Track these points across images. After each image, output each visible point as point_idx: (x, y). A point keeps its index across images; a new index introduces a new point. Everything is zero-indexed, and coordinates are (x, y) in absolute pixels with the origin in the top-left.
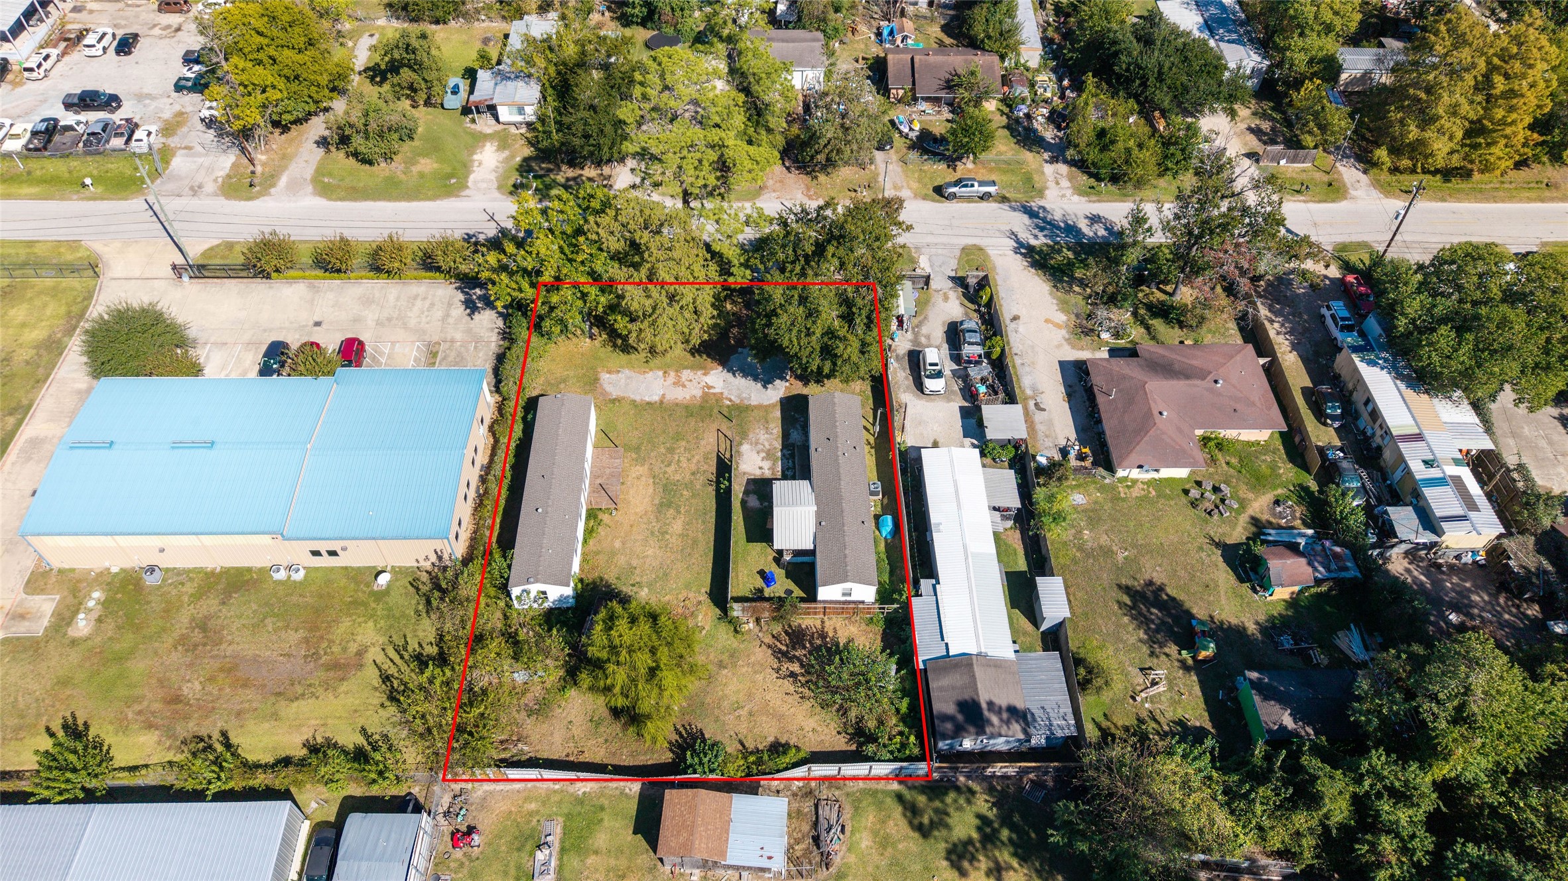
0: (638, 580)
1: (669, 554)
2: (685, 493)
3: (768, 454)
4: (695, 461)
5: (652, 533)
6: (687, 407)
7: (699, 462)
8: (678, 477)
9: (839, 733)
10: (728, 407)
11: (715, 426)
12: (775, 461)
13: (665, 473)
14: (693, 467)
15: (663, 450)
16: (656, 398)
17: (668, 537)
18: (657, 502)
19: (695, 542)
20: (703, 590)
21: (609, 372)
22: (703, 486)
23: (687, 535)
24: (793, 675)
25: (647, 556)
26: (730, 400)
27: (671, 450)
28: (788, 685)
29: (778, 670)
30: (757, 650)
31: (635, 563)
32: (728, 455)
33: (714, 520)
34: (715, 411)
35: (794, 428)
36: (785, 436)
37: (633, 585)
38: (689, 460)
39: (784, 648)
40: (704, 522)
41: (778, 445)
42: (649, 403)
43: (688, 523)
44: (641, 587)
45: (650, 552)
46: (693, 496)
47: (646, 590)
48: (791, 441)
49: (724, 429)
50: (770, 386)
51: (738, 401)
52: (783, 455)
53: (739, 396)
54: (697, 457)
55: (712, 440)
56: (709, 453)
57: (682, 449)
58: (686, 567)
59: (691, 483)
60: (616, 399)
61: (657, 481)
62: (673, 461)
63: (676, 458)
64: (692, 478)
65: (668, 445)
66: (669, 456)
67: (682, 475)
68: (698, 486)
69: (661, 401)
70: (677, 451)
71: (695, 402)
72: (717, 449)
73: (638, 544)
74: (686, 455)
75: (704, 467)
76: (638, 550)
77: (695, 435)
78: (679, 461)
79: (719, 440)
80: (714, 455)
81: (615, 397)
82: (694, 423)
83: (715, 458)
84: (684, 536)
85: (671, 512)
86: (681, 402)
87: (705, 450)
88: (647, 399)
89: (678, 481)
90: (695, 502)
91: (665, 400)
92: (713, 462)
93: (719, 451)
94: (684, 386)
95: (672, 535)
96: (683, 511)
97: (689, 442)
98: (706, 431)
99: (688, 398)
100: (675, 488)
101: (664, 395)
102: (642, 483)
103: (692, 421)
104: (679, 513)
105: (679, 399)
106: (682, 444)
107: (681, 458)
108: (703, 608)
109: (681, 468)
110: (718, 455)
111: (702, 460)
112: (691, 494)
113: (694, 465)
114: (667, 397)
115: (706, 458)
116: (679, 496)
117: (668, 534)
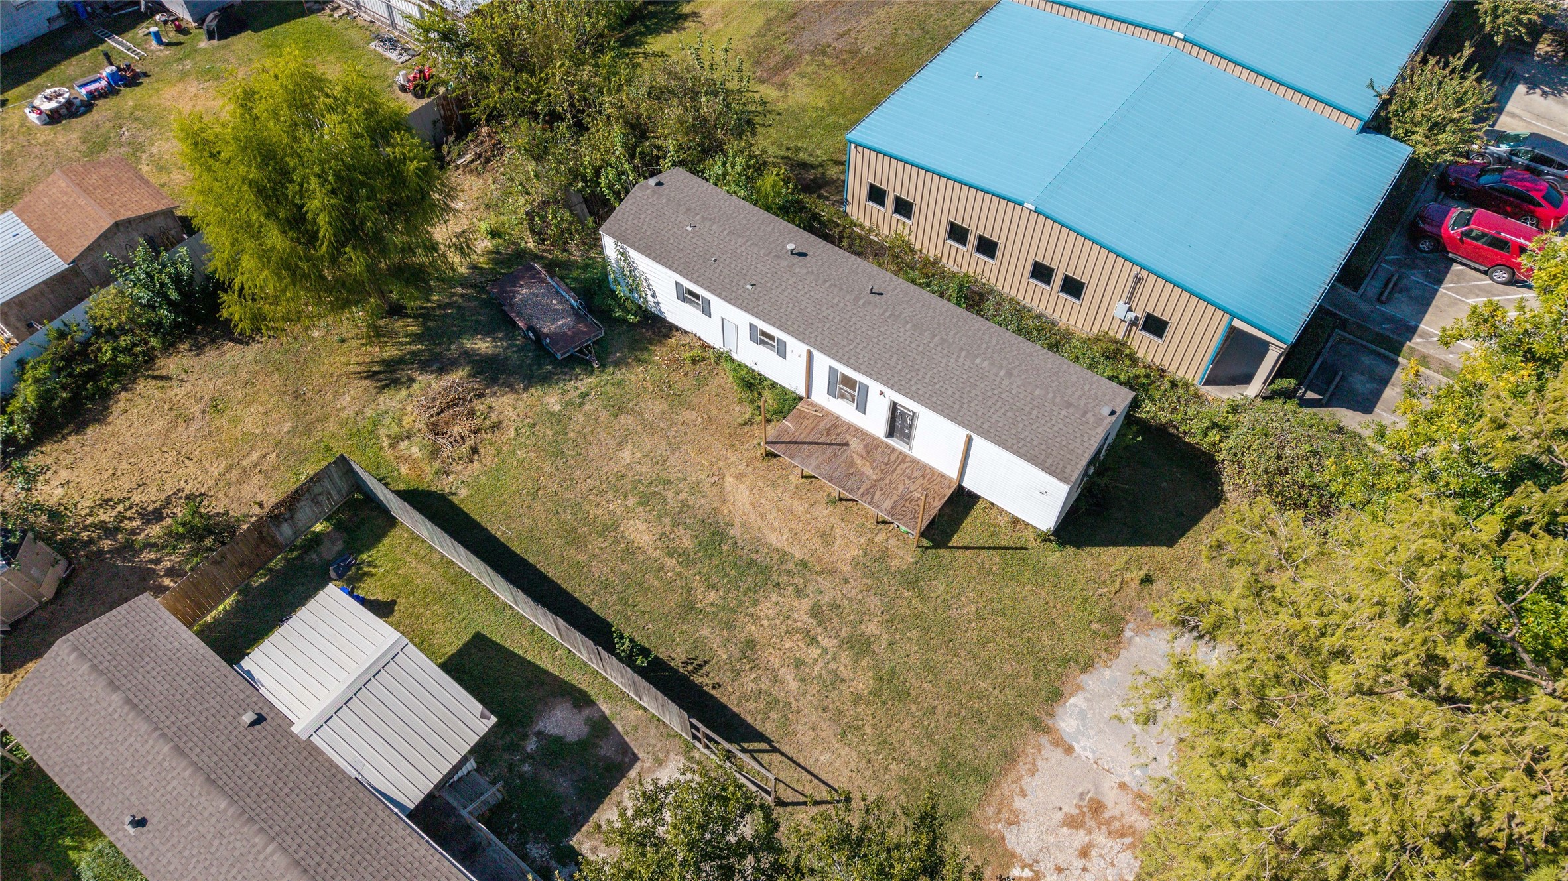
0: (587, 407)
1: (592, 484)
2: (713, 595)
4: (788, 675)
5: (668, 482)
6: (985, 777)
7: (776, 680)
8: (767, 608)
13: (799, 593)
14: (770, 659)
15: (871, 628)
16: (1067, 721)
17: (632, 501)
18: (735, 532)
19: (573, 538)
20: (463, 492)
23: (602, 533)
25: (621, 445)
27: (859, 645)
28: (150, 497)
31: (626, 421)
33: (594, 606)
37: (585, 395)
38: (799, 663)
42: (1056, 696)
43: (630, 552)
44: (568, 405)
45: (626, 455)
46: (689, 608)
47: (557, 408)
54: (793, 686)
55: (822, 758)
56: (785, 722)
57: (844, 673)
58: (540, 492)
59: (728, 625)
60: (1119, 633)
61: (790, 566)
62: (820, 630)
63: (825, 642)
64: (741, 637)
65: (879, 648)
66: (844, 632)
67: (765, 623)
68: (705, 631)
69: (1047, 730)
70: (845, 657)
71: (990, 811)
72: (785, 749)
73: (662, 448)
74: (817, 668)
75: (748, 683)
76: (647, 443)
77: (868, 730)
78: (814, 641)
79: (809, 777)
80: (769, 730)
81: (1128, 634)
82: (914, 754)
83: (759, 727)
84: (610, 529)
85: (685, 541)
86: (1012, 776)
87: (804, 720)
88: (1075, 701)
89: (756, 603)
90: (675, 598)
91: (1045, 740)
92: (749, 712)
93: (774, 750)
94: (1072, 822)
95: (630, 510)
96: (671, 563)
97: (857, 698)
98: (863, 764)
99: (1019, 803)
100: (743, 586)
101: (1069, 750)
102: (804, 536)
103: (926, 758)
104: (672, 552)
105: (1027, 779)
106: (862, 683)
107: (819, 651)
108: (429, 470)
109: (788, 632)
110: (761, 737)
111: (775, 690)
112: (699, 605)
113: (776, 666)
114: (1057, 755)
115: (773, 705)
116: (715, 580)
117: (639, 506)
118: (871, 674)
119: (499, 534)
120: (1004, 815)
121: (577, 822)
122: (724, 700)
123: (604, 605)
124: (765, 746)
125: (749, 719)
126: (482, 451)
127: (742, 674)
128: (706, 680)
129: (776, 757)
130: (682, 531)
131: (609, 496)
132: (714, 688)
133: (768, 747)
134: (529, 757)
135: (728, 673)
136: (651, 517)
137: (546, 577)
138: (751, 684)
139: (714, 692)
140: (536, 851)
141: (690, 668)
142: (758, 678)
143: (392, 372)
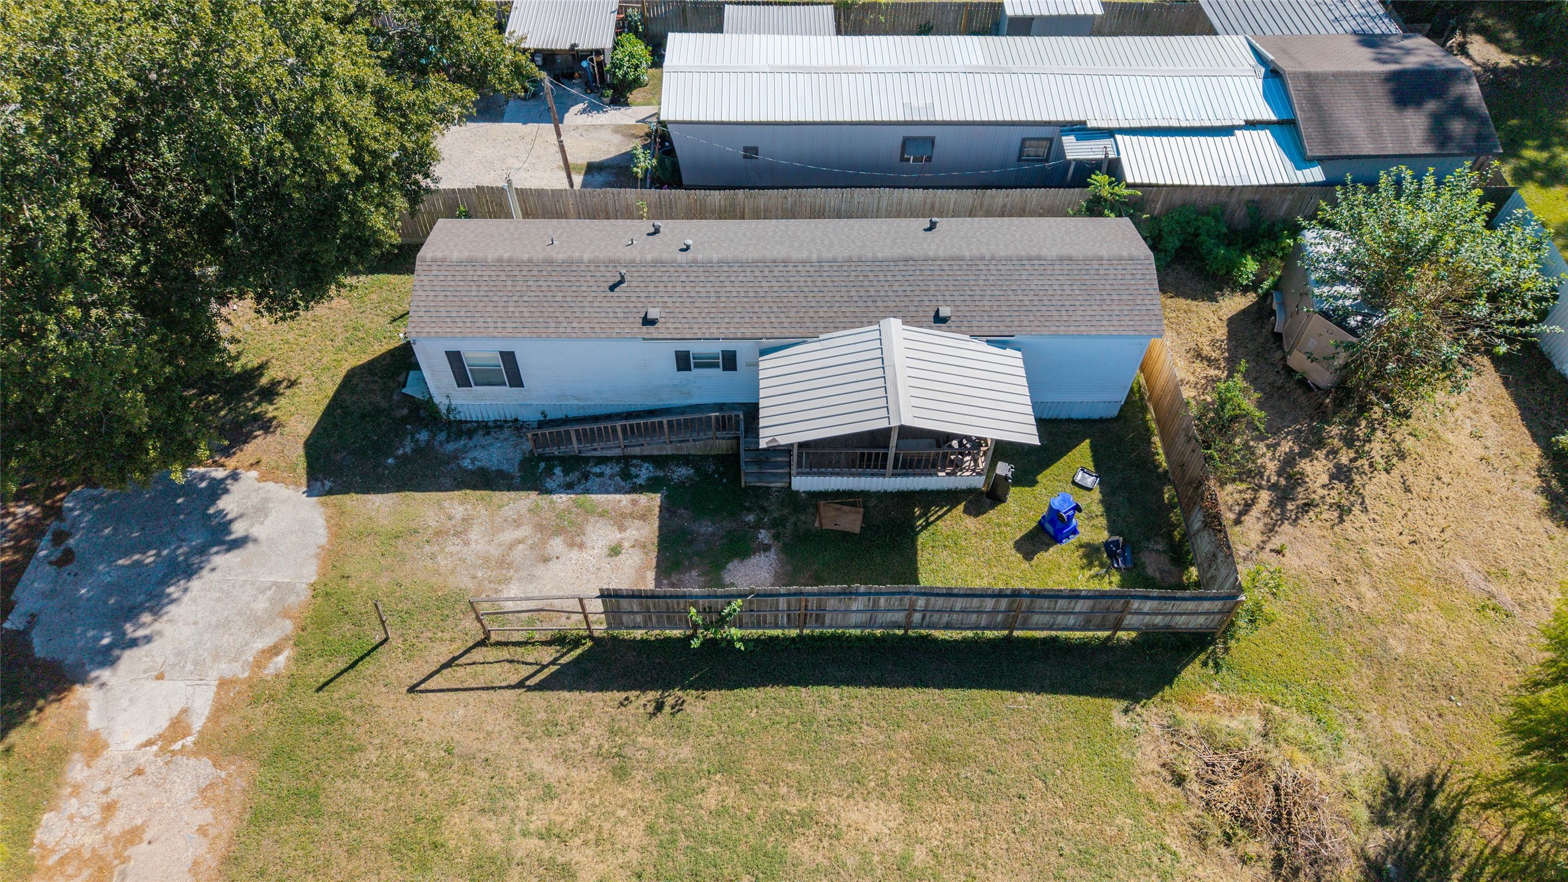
1: (996, 847)
2: (710, 801)
3: (559, 531)
4: (554, 772)
6: (258, 818)
7: (565, 757)
8: (633, 834)
9: (1457, 388)
10: (305, 657)
11: (390, 707)
12: (589, 512)
14: (585, 776)
17: (920, 855)
19: (930, 752)
20: (1121, 721)
22: (683, 732)
23: (913, 783)
24: (1342, 474)
26: (275, 650)
29: (1343, 511)
30: (1291, 560)
32: (547, 655)
33: (833, 693)
34: (312, 703)
35: (455, 456)
36: (487, 480)
38: (548, 793)
39: (1265, 496)
40: (847, 725)
41: (522, 502)
43: (856, 783)
46: (728, 768)
48: (513, 469)
49: (413, 671)
50: (238, 529)
51: (288, 626)
52: (569, 487)
53: (257, 624)
54: (540, 763)
55: (461, 711)
56: (524, 719)
57: (487, 823)
58: (1040, 784)
59: (662, 778)
62: (547, 855)
63: (533, 843)
64: (639, 775)
67: (622, 813)
68: (685, 752)
70: (496, 843)
71: (241, 782)
72: (508, 693)
74: (523, 803)
75: (594, 732)
77: (423, 775)
78: (547, 836)
79: (466, 685)
80: (538, 699)
82: (355, 785)
83: (552, 696)
84: (910, 796)
85: (802, 849)
86: (221, 844)
87: (504, 735)
89: (651, 829)
90: (754, 764)
92: (572, 701)
93: (520, 685)
94: (133, 835)
95: (912, 839)
96: (796, 805)
97: (453, 801)
98: (411, 735)
99: (205, 816)
100: (683, 842)
104: (807, 818)
105: (202, 851)
106: (457, 826)
107: (532, 827)
108: (1191, 720)
109: (584, 822)
110: (542, 686)
111: (556, 744)
112: (718, 777)
113: (574, 773)
115: (550, 727)
116: (725, 825)
117: (906, 858)
118: (451, 844)
119: (1020, 697)
120: (220, 791)
121: (667, 511)
122: (608, 695)
124: (531, 682)
125: (566, 694)
126: (1171, 789)
127: (607, 735)
128: (643, 700)
129: (514, 680)
130: (819, 859)
131: (958, 843)
132: (627, 699)
133: (528, 683)
134: (758, 525)
135: (624, 725)
136: (875, 848)
137: (915, 685)
138: (588, 731)
139: (623, 695)
140: (682, 472)
141: (670, 701)
142: (585, 743)
143: (1419, 814)
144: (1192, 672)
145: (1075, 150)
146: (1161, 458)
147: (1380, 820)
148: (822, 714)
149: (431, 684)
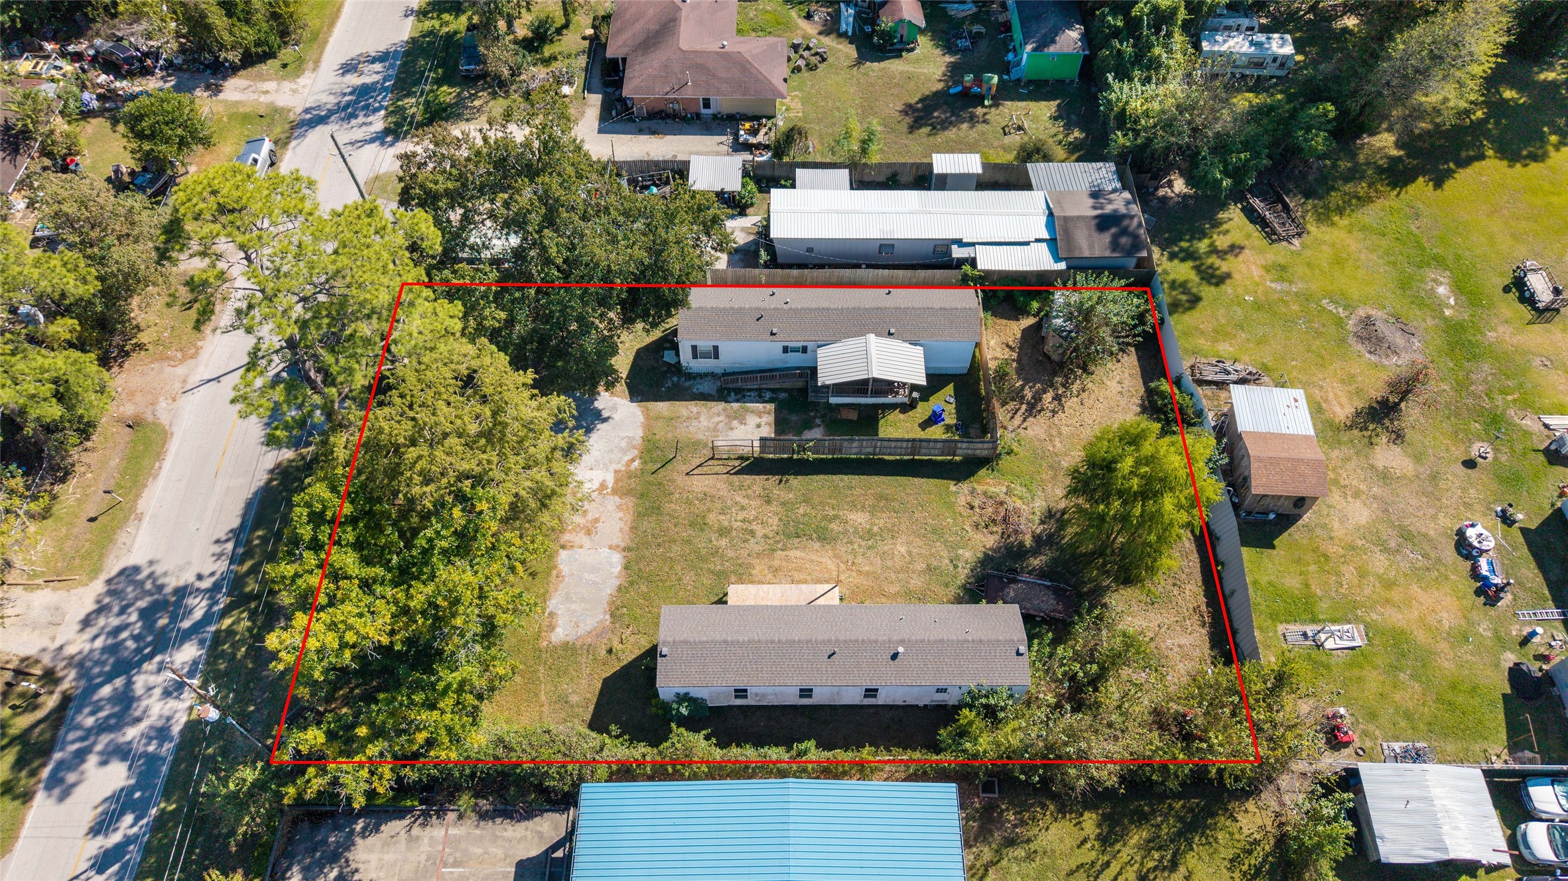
0: (947, 561)
1: (903, 527)
2: (801, 511)
3: (735, 418)
4: (745, 502)
5: (869, 548)
6: (640, 515)
7: (748, 497)
8: (775, 521)
10: (645, 463)
11: (681, 480)
12: (747, 410)
13: (766, 537)
14: (755, 503)
15: (723, 542)
16: (617, 559)
17: (875, 529)
18: (817, 545)
19: (881, 497)
20: (953, 488)
21: (552, 628)
22: (790, 490)
23: (874, 507)
24: (1057, 398)
25: (910, 553)
26: (633, 460)
27: (723, 532)
28: (1071, 403)
29: (1054, 412)
30: (1030, 432)
31: (920, 566)
32: (737, 463)
33: (845, 477)
34: (652, 478)
35: (690, 388)
36: (704, 397)
37: (956, 567)
38: (743, 508)
39: (1024, 407)
40: (850, 488)
41: (720, 406)
42: (627, 567)
43: (853, 506)
44: (958, 557)
45: (903, 550)
46: (806, 501)
47: (961, 553)
48: (714, 393)
49: (686, 468)
50: (605, 414)
51: (636, 452)
52: (737, 401)
53: (624, 451)
54: (738, 499)
55: (707, 482)
56: (731, 484)
57: (722, 517)
58: (921, 508)
59: (783, 504)
60: (612, 615)
61: (780, 546)
62: (745, 528)
63: (739, 524)
64: (775, 503)
65: (714, 537)
66: (734, 533)
67: (770, 515)
68: (791, 496)
69: (624, 550)
70: (726, 523)
71: (631, 504)
72: (723, 476)
73: (889, 563)
74: (734, 511)
75: (758, 489)
76: (899, 563)
77: (697, 502)
78: (744, 521)
79: (707, 473)
80: (735, 478)
81: (608, 617)
82: (673, 505)
83: (741, 477)
84: (873, 511)
85: (834, 526)
86: (629, 523)
87: (724, 489)
88: (617, 569)
89: (780, 520)
90: (816, 500)
91: (623, 545)
92: (748, 479)
93: (728, 473)
94: (596, 520)
95: (873, 524)
96: (832, 513)
97: (709, 510)
98: (690, 489)
99: (621, 514)
100: (792, 524)
101: (610, 548)
102: (784, 564)
103: (668, 507)
104: (836, 517)
105: (623, 525)
106: (712, 518)
107: (738, 519)
108: (980, 488)
109: (757, 517)
110: (735, 474)
111: (744, 493)
112: (803, 504)
113: (751, 502)
114: (614, 542)
115: (741, 487)
116: (806, 519)
117: (871, 530)
118: (711, 524)
120: (624, 507)
121: (778, 411)
122: (761, 477)
123: (842, 480)
124: (732, 472)
125: (745, 476)
126: (968, 511)
127: (762, 490)
128: (774, 479)
129: (725, 471)
130: (840, 530)
132: (768, 478)
133: (730, 472)
134: (815, 417)
135: (768, 487)
136: (860, 528)
138: (755, 488)
140: (783, 395)
141: (784, 479)
142: (755, 493)
143: (1057, 521)
144: (983, 472)
145: (957, 252)
146: (983, 392)
147: (1042, 522)
148: (841, 484)
149: (695, 472)
